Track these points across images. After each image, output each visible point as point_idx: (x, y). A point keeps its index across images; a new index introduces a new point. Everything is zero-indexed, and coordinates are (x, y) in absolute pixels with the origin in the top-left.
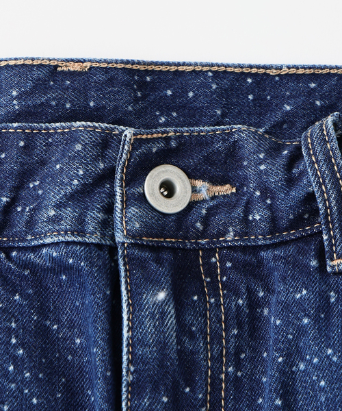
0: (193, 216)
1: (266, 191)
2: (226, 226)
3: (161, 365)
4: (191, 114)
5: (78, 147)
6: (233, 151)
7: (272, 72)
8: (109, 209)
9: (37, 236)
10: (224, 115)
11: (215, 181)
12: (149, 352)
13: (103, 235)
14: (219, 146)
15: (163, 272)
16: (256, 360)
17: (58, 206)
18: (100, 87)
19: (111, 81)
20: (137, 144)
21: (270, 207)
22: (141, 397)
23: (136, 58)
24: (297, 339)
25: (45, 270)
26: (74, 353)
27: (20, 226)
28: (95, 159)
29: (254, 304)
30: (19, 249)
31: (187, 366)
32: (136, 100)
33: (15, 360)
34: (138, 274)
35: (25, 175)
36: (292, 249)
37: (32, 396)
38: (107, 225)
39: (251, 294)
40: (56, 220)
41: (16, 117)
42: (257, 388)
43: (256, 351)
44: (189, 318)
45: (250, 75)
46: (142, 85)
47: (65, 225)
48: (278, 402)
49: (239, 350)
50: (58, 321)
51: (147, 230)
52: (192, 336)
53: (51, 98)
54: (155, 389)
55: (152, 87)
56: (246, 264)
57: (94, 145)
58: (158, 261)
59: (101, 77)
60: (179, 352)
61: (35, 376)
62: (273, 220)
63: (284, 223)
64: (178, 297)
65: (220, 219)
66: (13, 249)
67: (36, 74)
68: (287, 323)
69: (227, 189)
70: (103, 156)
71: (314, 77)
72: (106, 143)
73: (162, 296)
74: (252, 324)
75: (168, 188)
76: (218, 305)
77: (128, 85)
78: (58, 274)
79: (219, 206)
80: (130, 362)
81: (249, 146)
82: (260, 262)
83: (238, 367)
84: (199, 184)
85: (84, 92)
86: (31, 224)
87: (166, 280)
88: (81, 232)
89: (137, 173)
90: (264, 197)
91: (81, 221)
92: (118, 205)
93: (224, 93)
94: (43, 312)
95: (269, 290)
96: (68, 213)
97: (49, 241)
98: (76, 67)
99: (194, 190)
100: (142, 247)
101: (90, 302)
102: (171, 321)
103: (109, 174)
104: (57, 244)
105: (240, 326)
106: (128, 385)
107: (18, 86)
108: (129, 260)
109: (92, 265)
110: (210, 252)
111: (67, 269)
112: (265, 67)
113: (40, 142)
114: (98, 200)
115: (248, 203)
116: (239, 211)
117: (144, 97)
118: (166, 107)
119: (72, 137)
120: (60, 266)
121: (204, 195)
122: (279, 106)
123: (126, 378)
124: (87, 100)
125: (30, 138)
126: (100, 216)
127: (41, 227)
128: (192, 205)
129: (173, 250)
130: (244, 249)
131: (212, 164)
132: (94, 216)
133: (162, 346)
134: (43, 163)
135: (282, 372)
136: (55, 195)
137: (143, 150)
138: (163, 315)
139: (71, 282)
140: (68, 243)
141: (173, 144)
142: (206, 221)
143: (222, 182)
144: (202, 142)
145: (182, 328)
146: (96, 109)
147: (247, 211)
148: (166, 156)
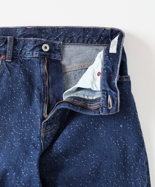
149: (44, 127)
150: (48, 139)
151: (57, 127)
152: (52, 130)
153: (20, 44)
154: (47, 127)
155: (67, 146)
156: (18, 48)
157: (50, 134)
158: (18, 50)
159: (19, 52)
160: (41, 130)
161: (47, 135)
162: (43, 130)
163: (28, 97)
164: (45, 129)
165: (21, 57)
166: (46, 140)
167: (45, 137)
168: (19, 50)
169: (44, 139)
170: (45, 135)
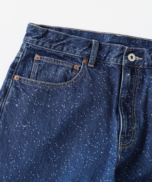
0: (135, 62)
1: (148, 60)
2: (140, 65)
3: (127, 86)
4: (137, 46)
5: (118, 49)
6: (143, 53)
7: (151, 41)
8: (122, 59)
9: (110, 62)
10: (142, 46)
11: (139, 57)
12: (126, 83)
13: (120, 63)
14: (141, 51)
15: (129, 71)
16: (142, 87)
17: (114, 58)
18: (123, 39)
19: (124, 39)
20: (128, 49)
21: (148, 63)
22: (123, 90)
23: (129, 35)
24: (150, 84)
25: (110, 68)
26: (113, 82)
27: (107, 60)
28: (121, 51)
29: (143, 78)
30: (106, 64)
31: (131, 86)
32: (128, 42)
33: (104, 82)
34: (125, 70)
35: (109, 52)
36: (151, 70)
37: (106, 88)
38: (121, 62)
39: (143, 76)
40: (113, 60)
41: (108, 42)
42: (142, 92)
43: (143, 85)
44: (133, 79)
45: (147, 40)
46: (129, 40)
47: (114, 61)
48: (145, 94)
49: (140, 85)
50: (111, 76)
51: (128, 64)
52: (133, 82)
53: (114, 40)
54: (126, 89)
55: (131, 40)
56: (143, 71)
57: (121, 49)
58: (129, 69)
59: (123, 38)
60: (130, 84)
61: (106, 85)
62: (148, 65)
63: (150, 65)
64: (131, 75)
65: (140, 63)
66: (105, 64)
67: (113, 36)
68: (148, 82)
69: (141, 59)
70: (122, 51)
72: (123, 49)
73: (129, 75)
74: (142, 81)
75: (132, 57)
76: (137, 77)
77: (127, 39)
78: (112, 69)
79: (140, 61)
80: (122, 84)
81: (146, 52)
82: (145, 71)
83: (139, 88)
84: (137, 57)
85: (120, 40)
86: (109, 60)
87: (130, 72)
88: (117, 63)
89: (127, 54)
90: (147, 61)
91: (117, 61)
92: (124, 59)
93: (142, 43)
94: (109, 74)
95: (146, 76)
96: (115, 59)
97: (111, 63)
98: (119, 36)
99: (136, 58)
100: (126, 66)
101: (117, 74)
102: (130, 79)
103: (123, 54)
104: (113, 64)
105: (140, 81)
106: (122, 88)
107: (109, 37)
108: (124, 68)
109: (118, 68)
110: (137, 68)
112: (150, 40)
113: (112, 47)
114: (120, 58)
115: (144, 61)
116: (143, 62)
118: (133, 44)
119: (117, 47)
120: (113, 67)
121: (137, 59)
123: (121, 87)
125: (110, 46)
126: (120, 60)
128: (135, 60)
129: (131, 67)
130: (143, 69)
131: (139, 54)
132: (119, 60)
133: (128, 83)
134: (112, 50)
135: (147, 89)
136: (113, 56)
137: (129, 50)
138: (129, 78)
139: (114, 70)
140: (115, 64)
141: (134, 50)
142: (137, 63)
143: (141, 57)
144: (138, 50)
145: (131, 80)
146: (122, 43)
147: (144, 63)
148: (132, 52)
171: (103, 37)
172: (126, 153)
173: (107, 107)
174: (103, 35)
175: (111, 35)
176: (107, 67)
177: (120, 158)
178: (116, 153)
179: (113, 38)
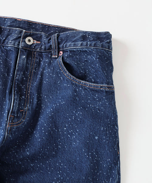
0: (33, 46)
1: (45, 44)
2: (38, 48)
3: (23, 68)
4: (37, 30)
5: (17, 32)
6: (41, 36)
7: (51, 26)
8: (19, 42)
9: (8, 45)
10: (42, 31)
11: (37, 41)
12: (21, 65)
13: (18, 46)
14: (39, 35)
15: (26, 53)
16: (39, 70)
17: (12, 41)
19: (25, 23)
21: (45, 46)
22: (18, 72)
23: (29, 20)
24: (45, 67)
25: (8, 50)
26: (10, 64)
28: (19, 34)
29: (40, 61)
31: (27, 68)
32: (28, 26)
34: (22, 53)
35: (8, 35)
36: (47, 53)
37: (2, 69)
38: (19, 45)
39: (40, 59)
40: (11, 43)
41: (9, 26)
42: (37, 74)
43: (39, 68)
44: (28, 61)
45: (47, 25)
46: (30, 24)
47: (12, 44)
48: (40, 76)
49: (36, 68)
50: (9, 59)
51: (25, 46)
52: (29, 64)
53: (14, 24)
54: (21, 71)
55: (31, 25)
56: (40, 55)
57: (19, 32)
58: (25, 52)
59: (23, 22)
60: (26, 66)
61: (3, 66)
62: (45, 48)
63: (47, 49)
64: (27, 57)
65: (37, 47)
66: (4, 46)
67: (13, 20)
68: (44, 64)
69: (39, 42)
70: (20, 34)
71: (57, 27)
72: (21, 32)
73: (24, 57)
74: (39, 64)
75: (29, 41)
76: (34, 60)
77: (27, 24)
78: (10, 51)
79: (37, 45)
80: (17, 66)
81: (44, 36)
82: (42, 54)
83: (35, 70)
84: (35, 41)
85: (20, 24)
86: (7, 43)
87: (26, 55)
88: (14, 45)
89: (25, 37)
90: (44, 44)
91: (15, 43)
92: (21, 42)
93: (42, 27)
94: (7, 57)
95: (43, 59)
97: (9, 46)
98: (20, 20)
99: (34, 42)
100: (23, 49)
101: (13, 56)
102: (25, 61)
103: (20, 37)
104: (10, 46)
105: (37, 64)
106: (17, 70)
107: (10, 21)
108: (21, 51)
109: (15, 50)
110: (35, 52)
111: (11, 51)
112: (50, 25)
113: (11, 30)
115: (42, 45)
116: (40, 46)
117: (30, 26)
118: (33, 28)
119: (16, 30)
121: (35, 43)
122: (51, 31)
123: (17, 69)
124: (20, 25)
125: (10, 30)
126: (18, 43)
127: (9, 43)
128: (33, 44)
129: (28, 50)
130: (40, 52)
131: (37, 38)
132: (17, 43)
133: (23, 65)
134: (11, 34)
135: (42, 72)
136: (12, 39)
137: (26, 34)
138: (24, 60)
139: (12, 53)
140: (12, 47)
141: (32, 34)
142: (35, 47)
143: (38, 41)
144: (36, 34)
145: (27, 62)
146: (22, 27)
147: (41, 46)
148: (30, 36)
149: (11, 119)
150: (13, 133)
151: (24, 122)
152: (19, 124)
153: (5, 33)
154: (13, 120)
155: (35, 149)
156: (2, 37)
157: (17, 128)
158: (1, 38)
159: (2, 41)
160: (7, 122)
161: (13, 128)
162: (9, 122)
163: (3, 88)
164: (12, 122)
165: (3, 47)
166: (11, 134)
167: (11, 130)
168: (3, 39)
169: (9, 131)
170: (11, 127)
171: (5, 21)
172: (15, 132)
173: (2, 88)
174: (5, 19)
175: (11, 19)
176: (6, 49)
177: (7, 135)
178: (4, 131)
179: (13, 22)
